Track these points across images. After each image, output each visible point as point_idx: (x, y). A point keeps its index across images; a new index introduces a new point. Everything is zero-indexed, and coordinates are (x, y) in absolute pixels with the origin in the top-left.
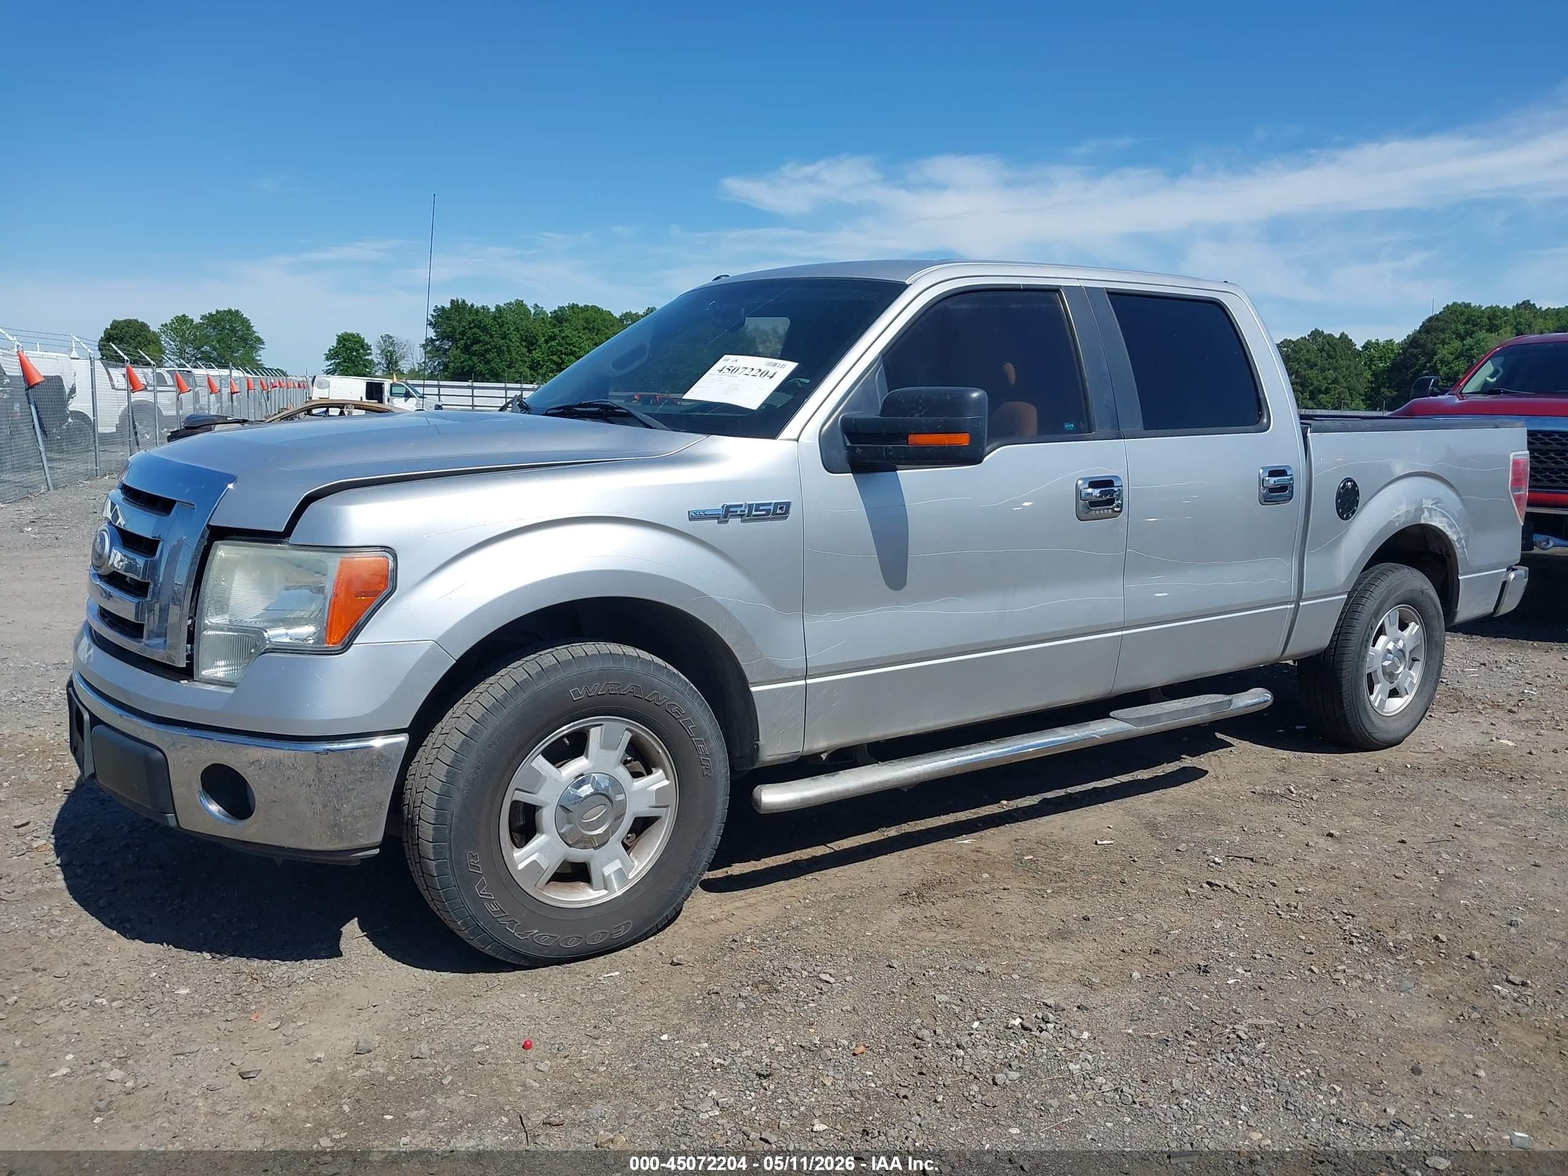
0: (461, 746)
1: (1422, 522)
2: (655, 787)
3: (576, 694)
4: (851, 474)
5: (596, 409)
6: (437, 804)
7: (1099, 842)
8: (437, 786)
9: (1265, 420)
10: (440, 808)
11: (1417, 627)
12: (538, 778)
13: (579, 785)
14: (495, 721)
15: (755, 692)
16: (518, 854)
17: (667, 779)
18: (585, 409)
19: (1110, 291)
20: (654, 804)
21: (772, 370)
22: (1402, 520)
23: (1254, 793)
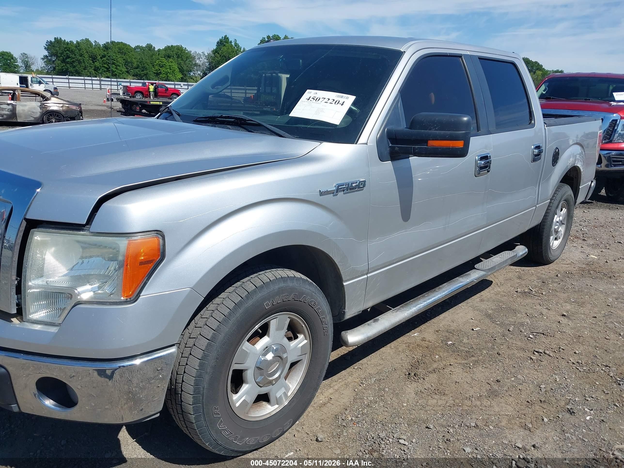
0: (207, 347)
1: (575, 165)
2: (301, 345)
3: (267, 305)
4: (390, 161)
5: (233, 120)
6: (194, 383)
7: (474, 330)
8: (194, 372)
9: (533, 122)
10: (197, 384)
11: (566, 210)
12: (245, 354)
13: (265, 354)
14: (226, 329)
15: (346, 285)
16: (235, 397)
17: (306, 339)
18: (224, 119)
19: (479, 57)
20: (300, 354)
21: (341, 101)
22: (571, 165)
23: (517, 292)
